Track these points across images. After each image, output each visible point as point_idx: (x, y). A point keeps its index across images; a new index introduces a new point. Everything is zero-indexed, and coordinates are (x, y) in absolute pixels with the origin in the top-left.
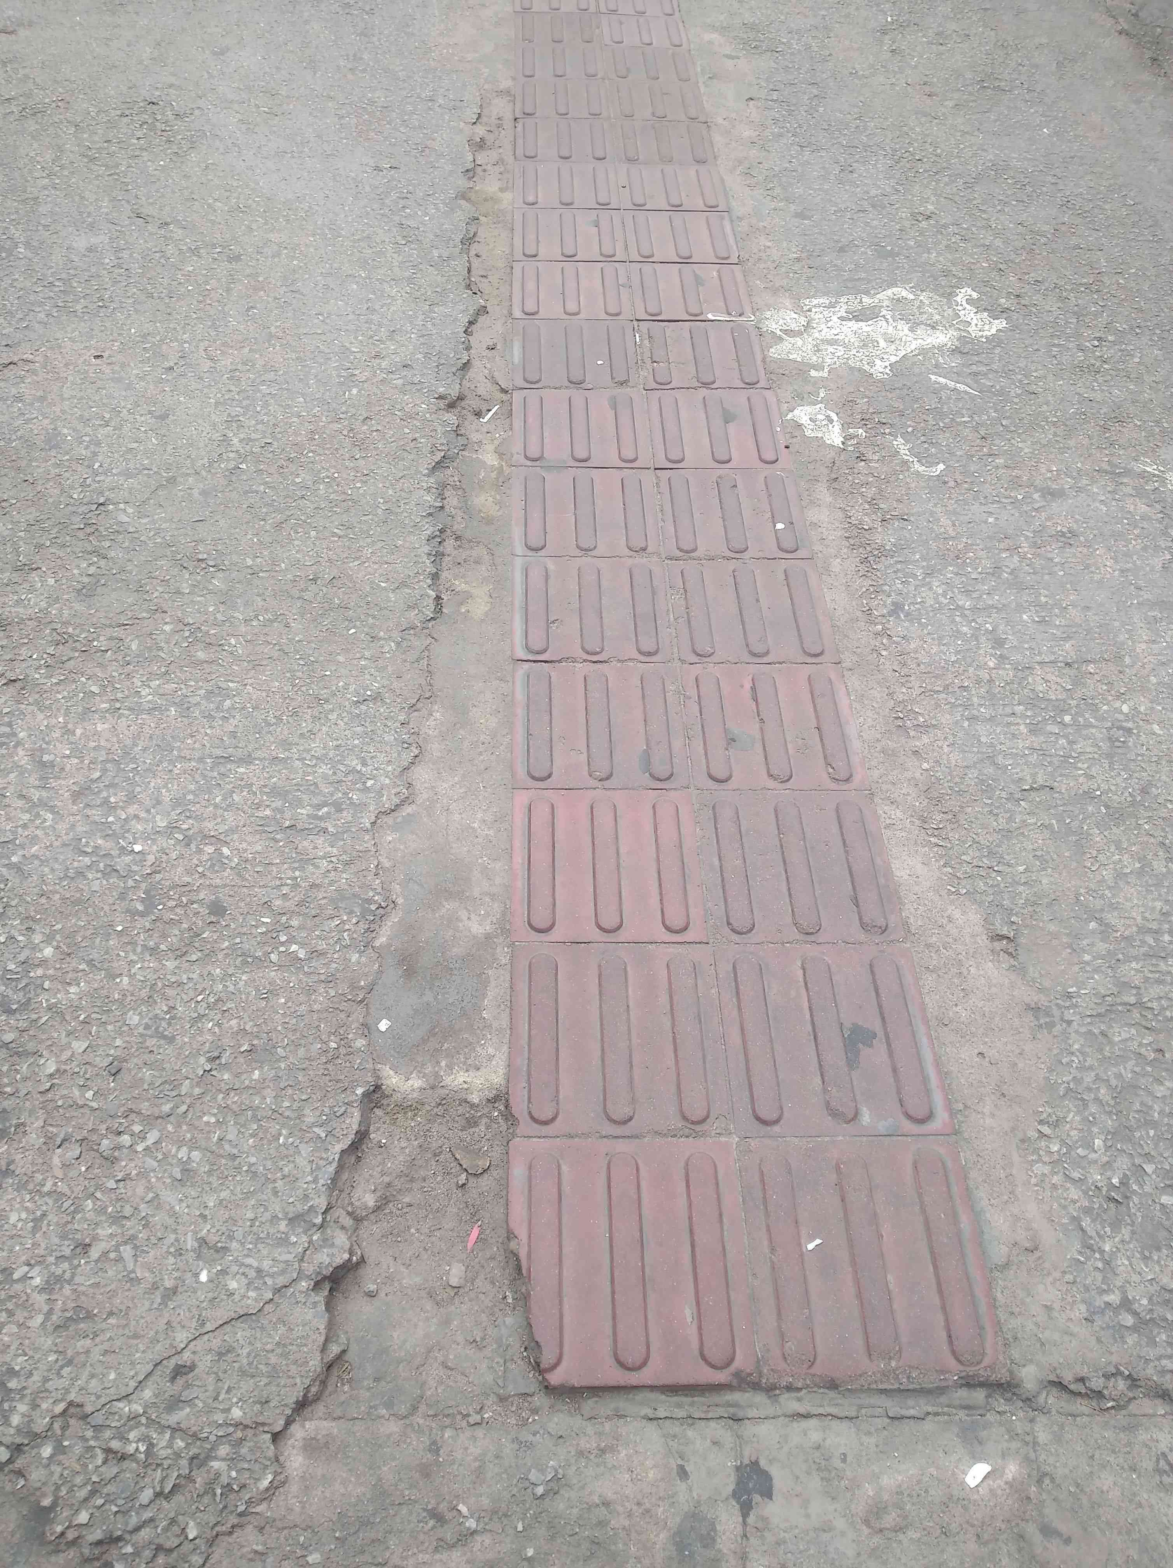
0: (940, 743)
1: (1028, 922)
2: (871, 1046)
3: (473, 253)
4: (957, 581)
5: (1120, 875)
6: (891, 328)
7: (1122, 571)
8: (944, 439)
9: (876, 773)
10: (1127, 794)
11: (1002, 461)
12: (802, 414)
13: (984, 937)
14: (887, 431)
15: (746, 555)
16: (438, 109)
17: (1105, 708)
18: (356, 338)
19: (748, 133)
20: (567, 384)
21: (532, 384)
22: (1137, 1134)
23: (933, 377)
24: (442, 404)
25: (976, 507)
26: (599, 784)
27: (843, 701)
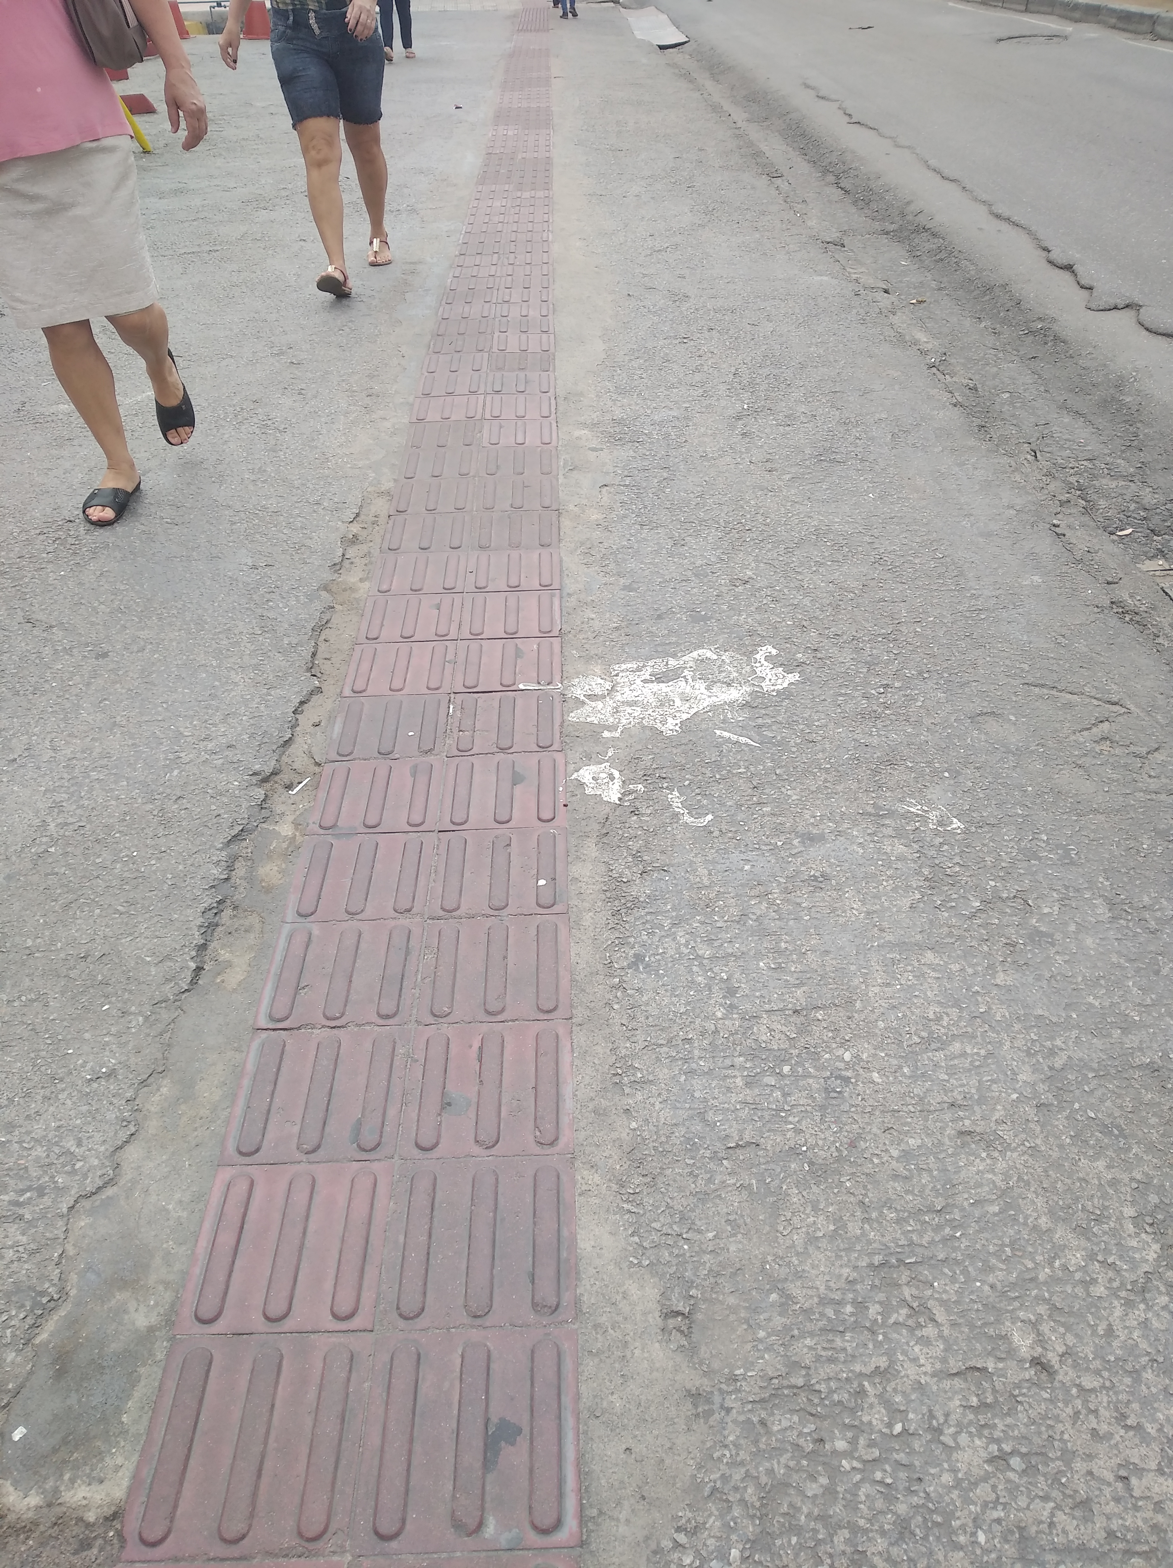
0: (652, 1100)
1: (707, 1295)
2: (513, 1444)
3: (322, 637)
4: (702, 929)
5: (812, 1240)
6: (688, 687)
7: (868, 913)
8: (716, 790)
9: (582, 1135)
10: (833, 1149)
11: (769, 809)
12: (586, 774)
13: (657, 1314)
14: (665, 785)
15: (504, 913)
16: (322, 512)
17: (827, 1056)
18: (191, 723)
19: (595, 516)
20: (376, 755)
21: (344, 756)
22: (778, 1542)
23: (718, 732)
24: (254, 779)
25: (736, 856)
26: (304, 1158)
27: (566, 1058)
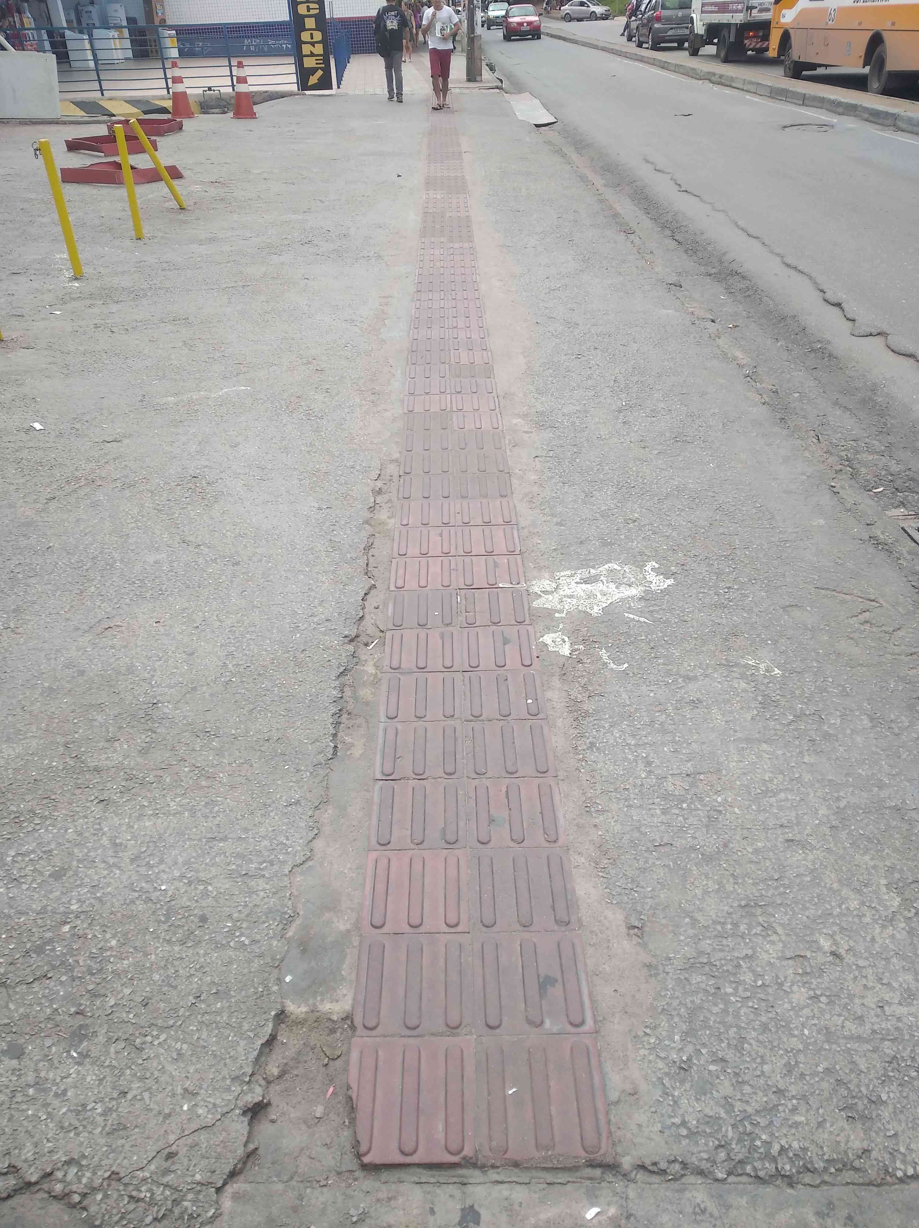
0: (609, 820)
1: (651, 919)
2: (554, 986)
3: (370, 554)
4: (628, 729)
5: (706, 892)
6: (605, 587)
7: (726, 722)
8: (629, 649)
9: (571, 837)
10: (715, 847)
11: (662, 661)
12: (548, 639)
13: (624, 927)
14: (597, 646)
15: (509, 718)
16: (356, 473)
17: (708, 799)
18: (301, 606)
19: (533, 477)
20: (417, 626)
21: (398, 626)
22: (700, 1033)
23: (626, 615)
24: (346, 640)
25: (644, 688)
26: (416, 847)
27: (557, 798)
